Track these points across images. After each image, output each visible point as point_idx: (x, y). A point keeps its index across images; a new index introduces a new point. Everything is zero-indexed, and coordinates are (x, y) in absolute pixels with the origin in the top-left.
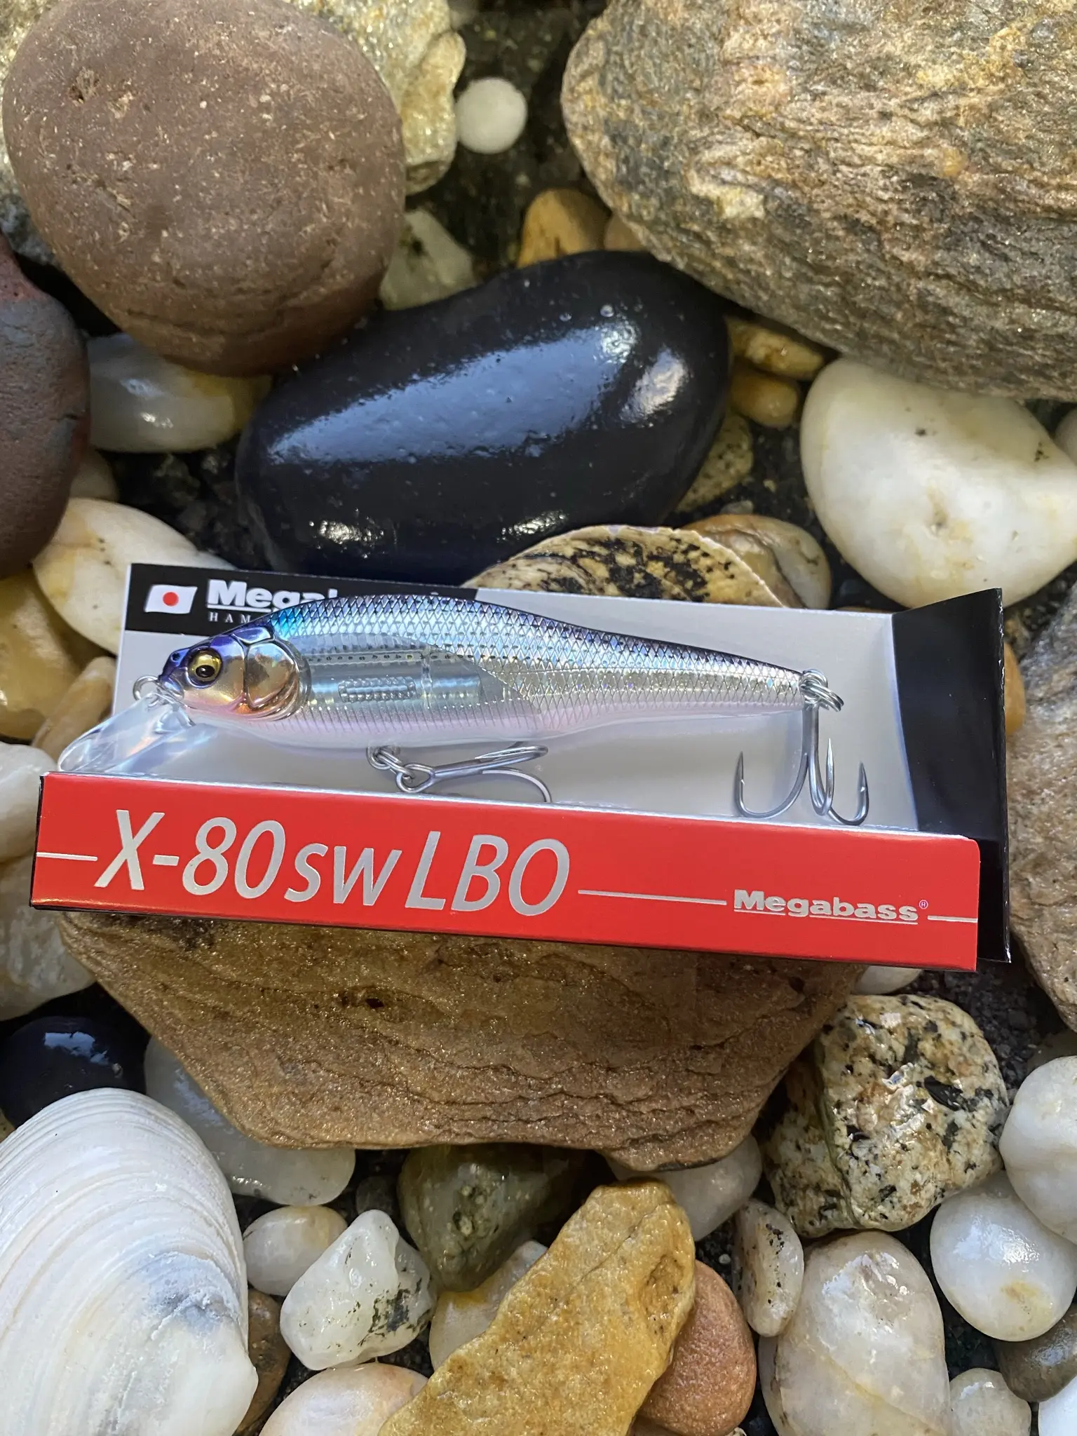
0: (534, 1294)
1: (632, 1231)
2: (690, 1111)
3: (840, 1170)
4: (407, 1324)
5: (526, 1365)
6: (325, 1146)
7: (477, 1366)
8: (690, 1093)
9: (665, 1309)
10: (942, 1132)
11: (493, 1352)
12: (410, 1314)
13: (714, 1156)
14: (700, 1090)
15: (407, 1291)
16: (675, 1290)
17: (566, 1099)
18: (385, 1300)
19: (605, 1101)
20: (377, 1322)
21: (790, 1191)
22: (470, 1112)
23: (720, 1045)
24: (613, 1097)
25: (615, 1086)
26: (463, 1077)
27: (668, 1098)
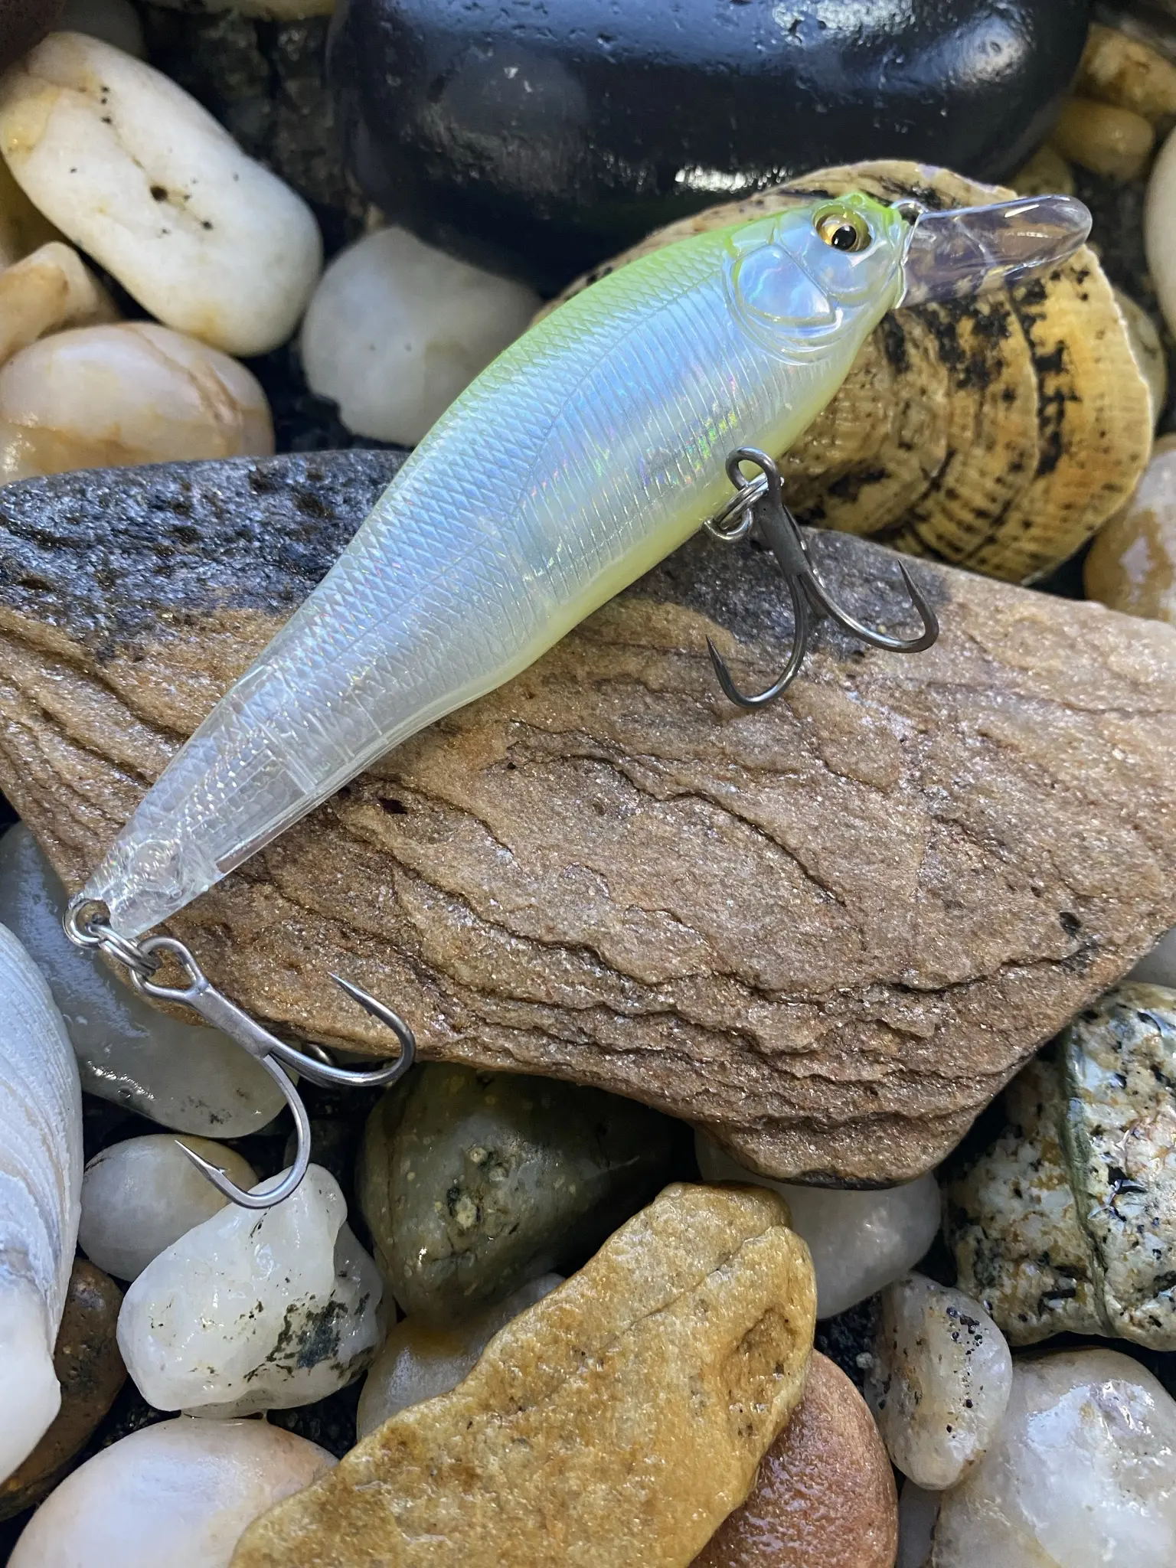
1: (724, 1260)
2: (870, 1088)
3: (1092, 1235)
4: (332, 1362)
5: (517, 1455)
7: (433, 1445)
8: (878, 1062)
11: (463, 1425)
12: (342, 1346)
13: (895, 1171)
14: (895, 1059)
15: (341, 1306)
17: (678, 1026)
18: (305, 1310)
19: (740, 1042)
20: (284, 1345)
21: (992, 1260)
22: (516, 1014)
23: (939, 993)
24: (754, 1037)
25: (761, 1021)
26: (516, 952)
27: (841, 1062)
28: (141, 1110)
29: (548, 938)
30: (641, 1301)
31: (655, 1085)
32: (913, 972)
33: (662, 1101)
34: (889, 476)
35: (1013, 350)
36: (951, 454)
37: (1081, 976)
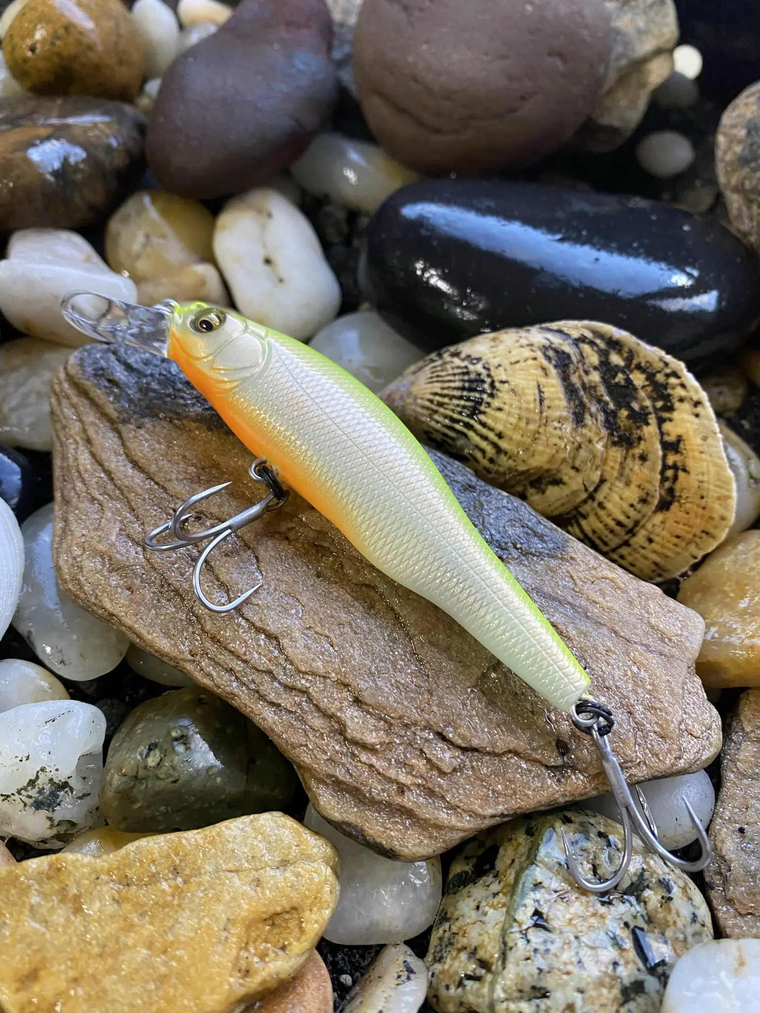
0: (164, 854)
1: (284, 863)
2: (402, 789)
3: (505, 943)
4: (50, 815)
5: (111, 908)
6: (100, 612)
7: (72, 879)
8: (410, 773)
9: (263, 956)
10: (627, 982)
11: (93, 876)
12: (58, 809)
13: (397, 845)
14: (422, 777)
16: (283, 948)
17: (306, 701)
18: (50, 775)
19: (336, 726)
20: (29, 788)
21: (446, 946)
22: (224, 657)
23: (464, 750)
24: (344, 725)
25: (352, 718)
26: (239, 625)
27: (390, 764)
28: (32, 644)
29: (258, 624)
30: (224, 861)
31: (278, 729)
32: (451, 729)
33: (280, 740)
34: (564, 484)
35: (650, 433)
36: (602, 481)
37: (559, 781)
